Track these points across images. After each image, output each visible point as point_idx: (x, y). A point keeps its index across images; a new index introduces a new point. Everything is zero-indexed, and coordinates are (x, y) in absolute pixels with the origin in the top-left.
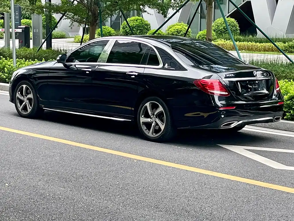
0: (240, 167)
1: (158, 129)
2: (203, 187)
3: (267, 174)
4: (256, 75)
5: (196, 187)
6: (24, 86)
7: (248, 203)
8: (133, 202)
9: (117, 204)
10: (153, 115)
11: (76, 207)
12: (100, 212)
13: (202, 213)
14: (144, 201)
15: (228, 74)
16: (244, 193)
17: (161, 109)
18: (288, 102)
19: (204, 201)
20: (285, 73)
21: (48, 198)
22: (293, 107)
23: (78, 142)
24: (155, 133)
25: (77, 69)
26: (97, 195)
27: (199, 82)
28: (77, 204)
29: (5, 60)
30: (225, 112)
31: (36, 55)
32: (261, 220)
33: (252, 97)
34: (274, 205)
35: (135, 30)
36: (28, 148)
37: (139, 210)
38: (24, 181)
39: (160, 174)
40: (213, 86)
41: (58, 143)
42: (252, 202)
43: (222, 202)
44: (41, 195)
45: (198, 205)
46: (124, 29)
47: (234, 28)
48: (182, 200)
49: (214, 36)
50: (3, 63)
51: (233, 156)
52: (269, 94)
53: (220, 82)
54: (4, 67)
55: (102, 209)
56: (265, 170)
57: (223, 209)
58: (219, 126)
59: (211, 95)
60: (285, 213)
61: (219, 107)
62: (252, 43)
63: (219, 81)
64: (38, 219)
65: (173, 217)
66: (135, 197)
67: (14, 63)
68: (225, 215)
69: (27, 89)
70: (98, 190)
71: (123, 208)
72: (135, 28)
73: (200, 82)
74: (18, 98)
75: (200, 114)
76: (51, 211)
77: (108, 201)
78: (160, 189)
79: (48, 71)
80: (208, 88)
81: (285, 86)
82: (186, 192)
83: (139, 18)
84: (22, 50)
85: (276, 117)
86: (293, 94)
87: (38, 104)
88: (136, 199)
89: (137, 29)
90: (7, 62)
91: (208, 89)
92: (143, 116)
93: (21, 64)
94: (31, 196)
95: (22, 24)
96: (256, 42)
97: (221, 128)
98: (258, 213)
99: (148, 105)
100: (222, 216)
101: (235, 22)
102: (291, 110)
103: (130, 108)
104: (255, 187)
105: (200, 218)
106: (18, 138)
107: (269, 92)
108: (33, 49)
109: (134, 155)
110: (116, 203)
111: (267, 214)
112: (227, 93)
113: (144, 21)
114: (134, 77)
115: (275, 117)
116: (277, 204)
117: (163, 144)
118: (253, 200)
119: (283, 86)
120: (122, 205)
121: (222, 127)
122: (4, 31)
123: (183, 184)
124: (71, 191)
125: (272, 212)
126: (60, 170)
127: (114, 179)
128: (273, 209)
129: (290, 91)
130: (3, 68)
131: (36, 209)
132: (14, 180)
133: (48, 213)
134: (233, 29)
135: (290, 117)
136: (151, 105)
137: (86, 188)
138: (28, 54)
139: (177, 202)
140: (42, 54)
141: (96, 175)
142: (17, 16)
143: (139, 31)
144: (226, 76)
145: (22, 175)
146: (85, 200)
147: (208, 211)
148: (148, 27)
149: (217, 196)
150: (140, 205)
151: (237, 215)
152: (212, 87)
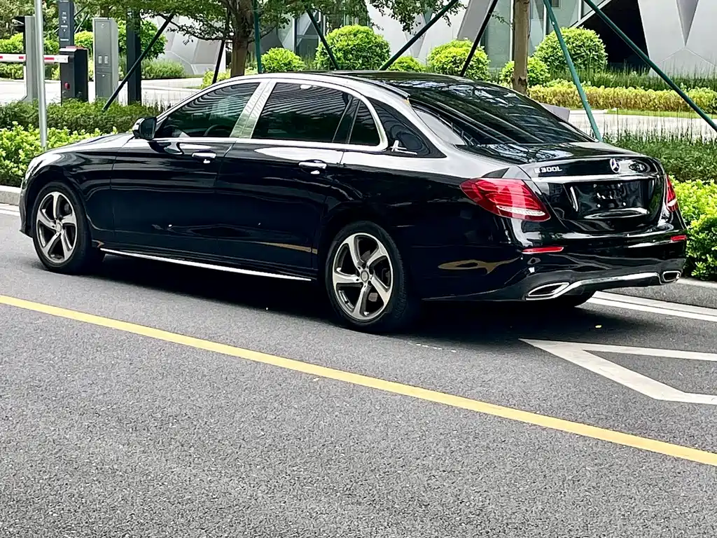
0: (568, 396)
1: (375, 300)
2: (469, 445)
3: (632, 413)
4: (616, 169)
5: (452, 444)
6: (56, 195)
7: (576, 483)
8: (292, 481)
9: (252, 485)
10: (364, 266)
11: (149, 493)
12: (208, 504)
13: (459, 508)
14: (320, 478)
15: (546, 167)
16: (570, 458)
17: (381, 251)
18: (702, 236)
19: (468, 477)
20: (703, 165)
21: (85, 470)
22: (713, 249)
23: (179, 332)
24: (367, 311)
25: (183, 153)
26: (207, 463)
27: (473, 187)
28: (154, 486)
29: (24, 132)
30: (538, 260)
31: (101, 120)
32: (601, 524)
33: (607, 224)
34: (640, 490)
35: (351, 59)
36: (53, 346)
37: (304, 501)
38: (32, 428)
39: (370, 412)
40: (510, 196)
41: (131, 335)
42: (585, 482)
43: (513, 482)
44: (70, 462)
45: (452, 488)
46: (323, 55)
47: (594, 53)
48: (415, 476)
49: (542, 73)
50: (18, 138)
51: (554, 368)
52: (650, 215)
53: (526, 186)
54: (19, 147)
55: (214, 498)
56: (629, 403)
57: (512, 500)
58: (523, 293)
59: (504, 219)
60: (663, 508)
61: (524, 248)
62: (636, 91)
63: (523, 184)
64: (54, 522)
65: (387, 518)
66: (301, 467)
67: (41, 138)
68: (514, 513)
69: (62, 202)
70: (211, 452)
71: (265, 496)
72: (352, 54)
73: (476, 186)
74: (42, 225)
75: (476, 265)
76: (88, 502)
77: (232, 478)
78: (363, 447)
79: (114, 158)
80: (497, 200)
81: (695, 197)
82: (426, 456)
83: (362, 28)
84: (69, 105)
85: (667, 272)
86: (712, 217)
87: (89, 239)
88: (302, 473)
89: (356, 56)
90: (26, 136)
91: (496, 202)
92: (339, 269)
93: (60, 140)
94: (44, 465)
95: (77, 43)
96: (646, 87)
97: (527, 299)
98: (598, 510)
99: (350, 241)
100: (508, 516)
101: (597, 40)
102: (708, 255)
103: (308, 249)
104: (597, 444)
105: (453, 521)
106: (32, 323)
107: (648, 210)
108: (96, 104)
109: (313, 364)
110: (250, 484)
111: (618, 512)
112: (544, 214)
113: (373, 35)
114: (316, 172)
115: (664, 273)
116: (646, 485)
117: (388, 338)
118: (588, 476)
119: (691, 195)
120: (265, 487)
121: (531, 297)
122: (24, 59)
123: (423, 435)
124: (144, 452)
125: (633, 506)
126: (124, 401)
127: (253, 423)
128: (635, 499)
129: (707, 208)
130: (15, 149)
131: (51, 498)
132: (9, 426)
133: (79, 508)
134: (591, 56)
135: (704, 271)
136: (358, 241)
137: (182, 446)
138: (82, 116)
139: (402, 480)
140: (114, 117)
141: (211, 414)
142: (64, 24)
143: (360, 61)
144: (541, 170)
145: (30, 414)
146: (174, 475)
147: (473, 503)
148: (384, 51)
149: (502, 467)
150: (309, 489)
151: (545, 513)
152: (507, 198)
